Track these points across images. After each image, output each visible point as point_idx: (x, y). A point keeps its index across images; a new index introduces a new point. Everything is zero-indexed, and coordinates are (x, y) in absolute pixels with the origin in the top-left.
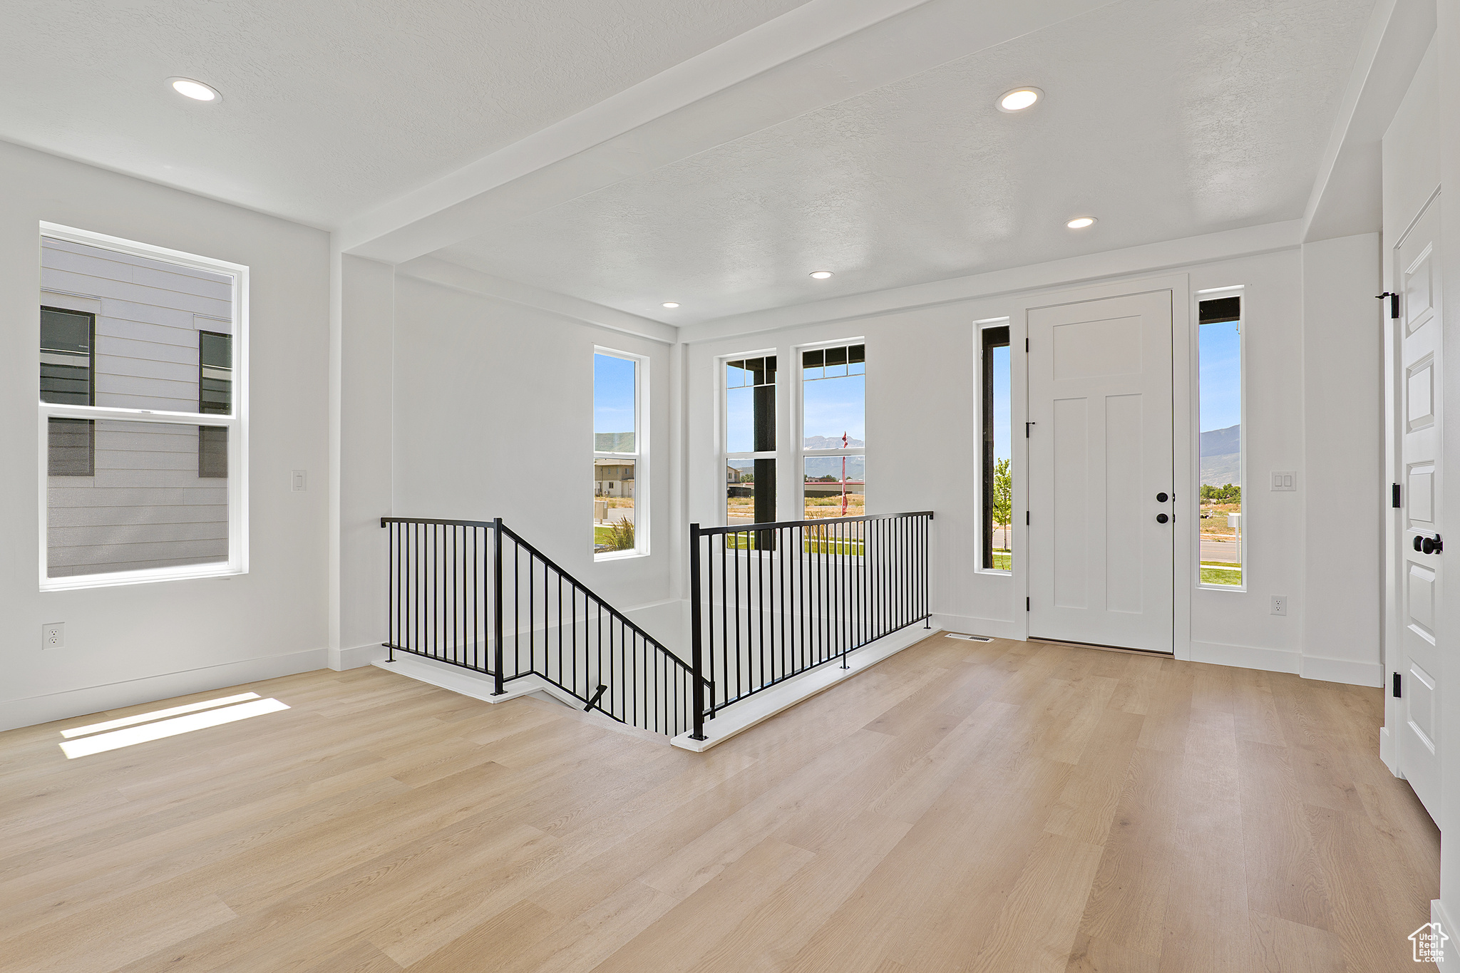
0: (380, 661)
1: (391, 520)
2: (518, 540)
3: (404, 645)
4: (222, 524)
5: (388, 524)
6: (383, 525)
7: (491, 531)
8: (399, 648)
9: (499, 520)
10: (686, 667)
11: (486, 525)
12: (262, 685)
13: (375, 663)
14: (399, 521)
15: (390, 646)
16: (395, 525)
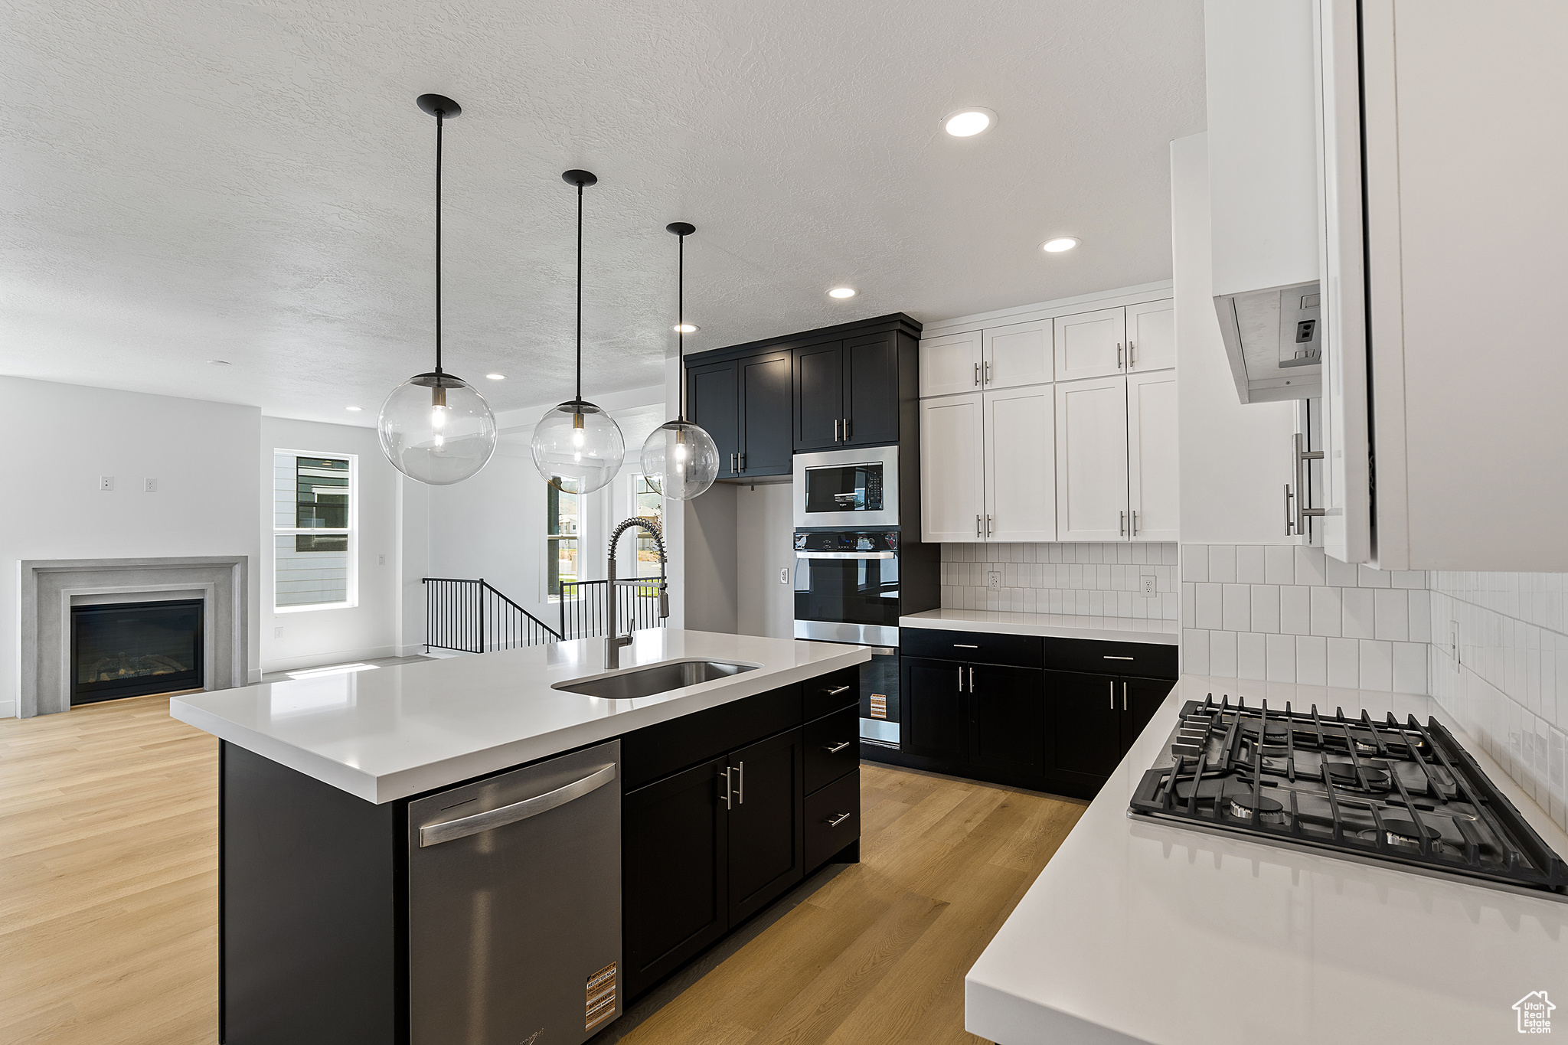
0: (423, 653)
1: (428, 580)
2: (492, 589)
3: (435, 644)
4: (343, 580)
5: (426, 582)
6: (424, 582)
7: (478, 584)
8: (432, 645)
9: (482, 579)
10: (558, 636)
11: (476, 582)
12: (366, 661)
13: (419, 654)
14: (433, 580)
15: (428, 645)
16: (430, 582)
